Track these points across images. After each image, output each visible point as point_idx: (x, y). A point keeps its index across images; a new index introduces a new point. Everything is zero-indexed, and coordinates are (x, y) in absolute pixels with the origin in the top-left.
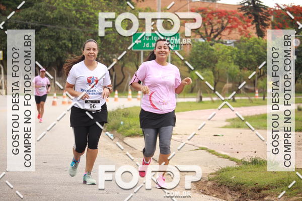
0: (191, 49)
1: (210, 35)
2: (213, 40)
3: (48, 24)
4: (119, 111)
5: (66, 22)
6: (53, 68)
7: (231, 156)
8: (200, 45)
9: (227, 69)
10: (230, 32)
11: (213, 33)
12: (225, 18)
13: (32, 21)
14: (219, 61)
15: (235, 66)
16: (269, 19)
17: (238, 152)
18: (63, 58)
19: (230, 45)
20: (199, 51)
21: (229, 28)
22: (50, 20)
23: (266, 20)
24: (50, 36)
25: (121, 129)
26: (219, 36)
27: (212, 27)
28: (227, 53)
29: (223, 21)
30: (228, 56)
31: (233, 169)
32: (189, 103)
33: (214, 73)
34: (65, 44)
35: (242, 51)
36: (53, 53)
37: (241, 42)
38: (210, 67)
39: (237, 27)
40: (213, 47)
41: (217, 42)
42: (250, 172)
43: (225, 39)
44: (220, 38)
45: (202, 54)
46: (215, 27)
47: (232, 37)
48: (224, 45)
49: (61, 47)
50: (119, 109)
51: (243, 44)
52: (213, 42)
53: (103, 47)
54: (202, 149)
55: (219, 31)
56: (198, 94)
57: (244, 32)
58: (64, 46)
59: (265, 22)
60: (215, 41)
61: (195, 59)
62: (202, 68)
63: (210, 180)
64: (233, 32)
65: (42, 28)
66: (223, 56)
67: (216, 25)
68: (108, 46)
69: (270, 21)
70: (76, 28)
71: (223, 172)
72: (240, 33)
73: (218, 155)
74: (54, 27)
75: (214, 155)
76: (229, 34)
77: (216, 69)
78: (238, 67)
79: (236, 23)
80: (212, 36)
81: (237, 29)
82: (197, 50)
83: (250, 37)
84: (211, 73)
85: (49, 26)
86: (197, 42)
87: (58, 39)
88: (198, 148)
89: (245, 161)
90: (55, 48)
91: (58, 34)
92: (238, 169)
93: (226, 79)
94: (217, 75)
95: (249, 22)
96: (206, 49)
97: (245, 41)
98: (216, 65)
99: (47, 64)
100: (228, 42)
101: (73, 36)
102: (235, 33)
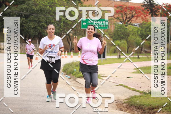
0: (115, 28)
1: (125, 21)
2: (127, 23)
3: (33, 13)
4: (73, 63)
5: (44, 12)
6: (36, 39)
7: (137, 89)
8: (119, 26)
9: (135, 40)
10: (137, 18)
11: (127, 19)
12: (134, 11)
13: (25, 12)
14: (130, 35)
15: (139, 38)
16: (159, 12)
17: (141, 87)
18: (42, 33)
19: (136, 26)
20: (119, 30)
21: (136, 16)
22: (35, 11)
23: (157, 12)
24: (35, 20)
25: (74, 73)
26: (130, 21)
27: (126, 16)
28: (135, 30)
29: (133, 13)
30: (136, 32)
31: (138, 97)
32: (113, 59)
33: (127, 42)
34: (43, 25)
35: (143, 29)
36: (36, 30)
37: (143, 25)
38: (125, 38)
39: (141, 16)
40: (127, 27)
41: (129, 24)
42: (148, 98)
43: (134, 23)
44: (131, 22)
45: (121, 31)
46: (128, 16)
47: (138, 22)
48: (133, 26)
49: (41, 27)
50: (73, 62)
51: (144, 26)
52: (127, 24)
53: (64, 27)
54: (121, 85)
55: (130, 18)
56: (118, 54)
57: (144, 19)
58: (43, 26)
59: (156, 13)
60: (128, 24)
61: (116, 34)
62: (120, 39)
63: (125, 103)
64: (138, 18)
65: (31, 16)
66: (132, 32)
67: (128, 15)
68: (67, 26)
69: (159, 13)
70: (49, 16)
71: (132, 98)
72: (142, 20)
73: (130, 89)
74: (37, 15)
75: (127, 89)
76: (136, 20)
77: (128, 40)
78: (141, 39)
79: (140, 14)
80: (126, 21)
81: (141, 17)
82: (118, 29)
83: (148, 22)
84: (125, 42)
85: (34, 15)
86: (118, 24)
87: (39, 22)
88: (118, 85)
89: (145, 92)
90: (37, 27)
91: (39, 19)
92: (141, 97)
93: (134, 45)
94: (129, 43)
95: (148, 13)
96: (123, 28)
97: (145, 24)
98: (129, 37)
99: (33, 36)
100: (135, 25)
101: (47, 20)
102: (139, 19)
